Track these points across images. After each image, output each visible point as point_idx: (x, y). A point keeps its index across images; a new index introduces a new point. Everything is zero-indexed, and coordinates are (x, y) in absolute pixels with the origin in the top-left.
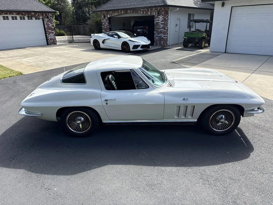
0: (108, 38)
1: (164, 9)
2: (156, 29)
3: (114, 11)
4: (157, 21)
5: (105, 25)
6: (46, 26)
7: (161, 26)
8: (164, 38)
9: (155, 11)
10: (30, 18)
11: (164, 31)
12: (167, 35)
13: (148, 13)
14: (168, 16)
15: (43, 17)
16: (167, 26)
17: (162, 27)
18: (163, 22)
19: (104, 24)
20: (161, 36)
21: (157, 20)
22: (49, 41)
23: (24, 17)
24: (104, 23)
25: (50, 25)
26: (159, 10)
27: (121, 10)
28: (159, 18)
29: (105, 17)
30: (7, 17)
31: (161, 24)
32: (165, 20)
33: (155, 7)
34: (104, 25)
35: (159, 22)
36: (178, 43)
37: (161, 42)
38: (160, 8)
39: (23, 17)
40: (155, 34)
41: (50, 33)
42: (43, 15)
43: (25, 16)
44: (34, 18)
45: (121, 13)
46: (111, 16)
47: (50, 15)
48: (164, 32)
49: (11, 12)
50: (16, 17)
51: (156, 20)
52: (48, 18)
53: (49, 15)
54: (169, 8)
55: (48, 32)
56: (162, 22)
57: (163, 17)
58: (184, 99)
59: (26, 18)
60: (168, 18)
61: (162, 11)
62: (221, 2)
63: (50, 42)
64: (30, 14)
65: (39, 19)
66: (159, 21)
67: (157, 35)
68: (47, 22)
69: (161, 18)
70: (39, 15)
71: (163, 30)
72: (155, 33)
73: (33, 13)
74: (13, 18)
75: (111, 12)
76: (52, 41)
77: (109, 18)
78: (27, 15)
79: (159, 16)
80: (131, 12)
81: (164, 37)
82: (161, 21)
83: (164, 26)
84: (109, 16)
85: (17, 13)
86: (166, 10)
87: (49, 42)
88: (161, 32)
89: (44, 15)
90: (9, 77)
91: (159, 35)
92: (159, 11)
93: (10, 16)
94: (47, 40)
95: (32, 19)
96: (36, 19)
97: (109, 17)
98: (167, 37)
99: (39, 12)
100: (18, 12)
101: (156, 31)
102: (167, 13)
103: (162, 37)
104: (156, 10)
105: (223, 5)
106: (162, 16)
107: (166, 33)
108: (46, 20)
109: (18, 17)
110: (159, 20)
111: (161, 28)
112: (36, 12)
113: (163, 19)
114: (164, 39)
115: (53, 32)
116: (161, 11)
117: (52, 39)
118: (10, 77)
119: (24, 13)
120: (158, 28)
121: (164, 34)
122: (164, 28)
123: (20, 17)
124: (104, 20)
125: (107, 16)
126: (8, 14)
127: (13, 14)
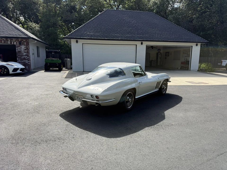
1: (26, 40)
2: (19, 56)
4: (19, 50)
7: (24, 54)
8: (28, 63)
9: (15, 41)
11: (28, 58)
13: (7, 42)
17: (26, 55)
18: (26, 51)
20: (25, 62)
21: (19, 49)
26: (20, 40)
28: (21, 47)
31: (24, 52)
32: (27, 49)
35: (22, 51)
36: (35, 68)
38: (21, 39)
40: (18, 60)
48: (28, 59)
51: (18, 49)
56: (24, 51)
60: (29, 48)
62: (75, 40)
66: (21, 50)
67: (20, 61)
69: (23, 47)
71: (27, 58)
72: (18, 59)
79: (21, 45)
81: (29, 62)
82: (24, 50)
83: (28, 54)
88: (25, 59)
91: (23, 61)
92: (21, 41)
98: (30, 62)
101: (19, 58)
102: (28, 44)
103: (27, 63)
105: (77, 42)
106: (24, 45)
110: (21, 49)
111: (24, 56)
113: (25, 48)
116: (23, 41)
120: (20, 56)
121: (28, 61)
122: (28, 56)
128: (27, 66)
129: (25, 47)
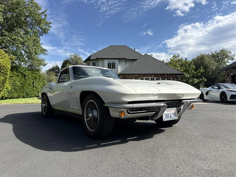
0: (211, 90)
15: (173, 78)
23: (159, 78)
24: (228, 81)
39: (158, 78)
42: (173, 76)
47: (179, 76)
50: (154, 78)
52: (177, 79)
59: (161, 79)
64: (163, 76)
65: (170, 80)
70: (170, 76)
73: (166, 76)
75: (234, 70)
78: (161, 77)
84: (232, 74)
89: (174, 77)
93: (150, 78)
95: (165, 80)
96: (167, 80)
97: (232, 76)
99: (170, 74)
109: (155, 78)
112: (168, 75)
123: (156, 78)
124: (227, 79)
125: (230, 74)
126: (148, 77)
127: (152, 77)
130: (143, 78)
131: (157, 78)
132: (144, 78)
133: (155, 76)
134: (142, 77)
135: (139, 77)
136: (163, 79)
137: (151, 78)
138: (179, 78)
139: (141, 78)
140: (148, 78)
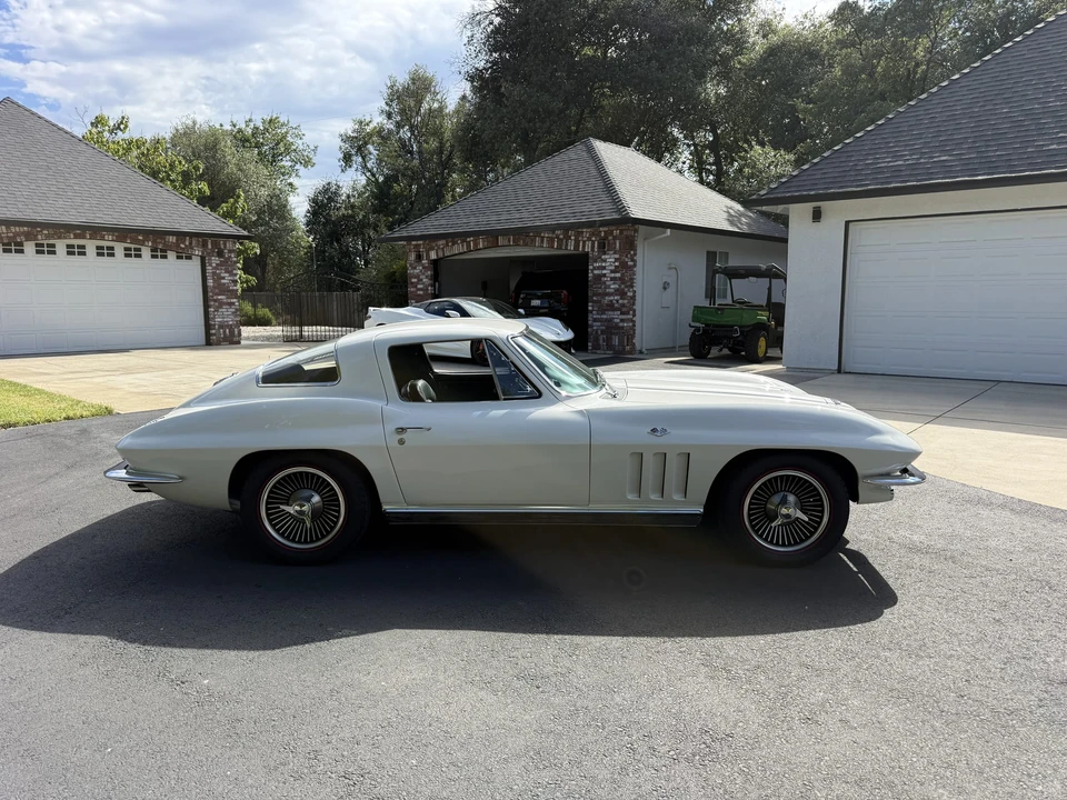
1: (621, 231)
2: (594, 295)
3: (452, 237)
4: (596, 272)
5: (417, 283)
6: (210, 283)
7: (612, 286)
8: (621, 324)
9: (589, 239)
10: (159, 253)
11: (620, 301)
12: (634, 315)
13: (567, 245)
14: (635, 254)
15: (203, 253)
16: (632, 287)
17: (617, 290)
18: (618, 275)
19: (414, 280)
20: (611, 320)
21: (599, 268)
22: (213, 331)
23: (139, 250)
24: (417, 277)
25: (224, 278)
26: (603, 234)
27: (476, 234)
28: (605, 261)
29: (419, 257)
30: (79, 247)
31: (612, 279)
32: (626, 270)
33: (591, 224)
34: (415, 285)
35: (604, 275)
36: (674, 347)
37: (611, 339)
38: (606, 229)
39: (136, 250)
40: (591, 312)
41: (221, 304)
42: (204, 245)
43: (143, 248)
44: (171, 255)
45: (476, 244)
46: (441, 255)
47: (229, 245)
48: (623, 305)
49: (95, 231)
50: (112, 248)
51: (595, 268)
52: (220, 254)
53: (225, 247)
54: (636, 231)
55: (215, 301)
56: (613, 275)
57: (617, 256)
58: (654, 430)
59: (146, 252)
60: (633, 260)
61: (615, 238)
62: (809, 206)
63: (216, 336)
64: (161, 242)
65: (189, 258)
66: (604, 272)
67: (599, 317)
68: (216, 268)
69: (610, 260)
70: (191, 243)
71: (617, 301)
72: (590, 308)
73: (172, 239)
74: (100, 252)
75: (441, 243)
76: (225, 332)
77: (435, 263)
78: (150, 244)
79: (605, 254)
80: (509, 241)
81: (622, 320)
82: (612, 272)
83: (623, 286)
84: (433, 256)
85: (116, 234)
86: (627, 237)
87: (214, 335)
88: (611, 307)
89: (210, 247)
90: (65, 419)
91: (604, 317)
92: (605, 238)
93: (91, 246)
94: (208, 326)
95: (165, 257)
96: (178, 257)
97: (434, 261)
98: (634, 322)
99: (191, 235)
100: (123, 233)
101: (594, 302)
102: (630, 245)
103: (617, 323)
104: (593, 234)
105: (817, 215)
106: (614, 253)
107: (628, 309)
108: (215, 260)
109: (119, 248)
110: (604, 268)
111: (611, 294)
112: (181, 235)
113: (617, 264)
114: (623, 327)
115: (233, 304)
116: (610, 238)
117: (227, 326)
118: (68, 418)
119: (141, 238)
120: (599, 294)
121: (622, 313)
122: (623, 294)
123: (126, 249)
124: (415, 268)
125: (428, 255)
126: (84, 238)
127: (103, 239)
128: (616, 334)
129: (616, 260)
130: (51, 242)
131: (129, 249)
132: (61, 246)
133: (120, 239)
134: (48, 237)
135: (29, 236)
136: (159, 254)
137: (98, 248)
138: (230, 251)
139: (42, 245)
140: (83, 247)
